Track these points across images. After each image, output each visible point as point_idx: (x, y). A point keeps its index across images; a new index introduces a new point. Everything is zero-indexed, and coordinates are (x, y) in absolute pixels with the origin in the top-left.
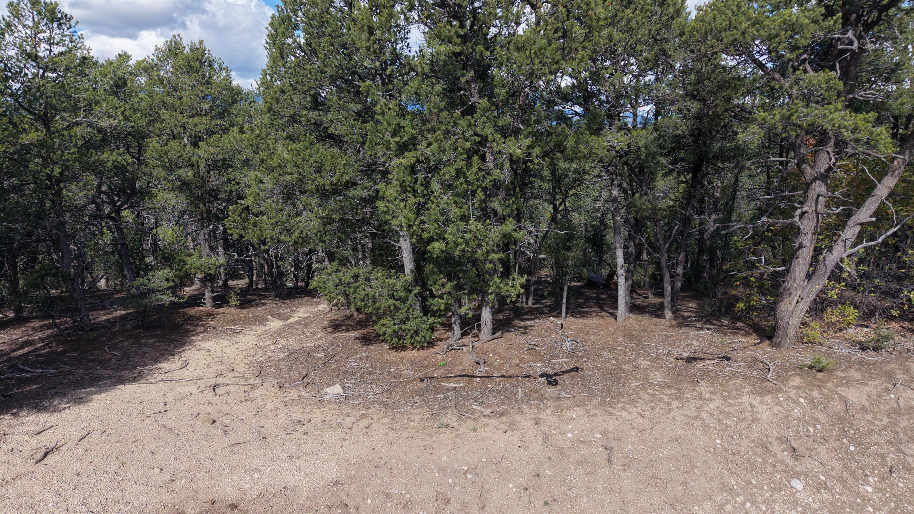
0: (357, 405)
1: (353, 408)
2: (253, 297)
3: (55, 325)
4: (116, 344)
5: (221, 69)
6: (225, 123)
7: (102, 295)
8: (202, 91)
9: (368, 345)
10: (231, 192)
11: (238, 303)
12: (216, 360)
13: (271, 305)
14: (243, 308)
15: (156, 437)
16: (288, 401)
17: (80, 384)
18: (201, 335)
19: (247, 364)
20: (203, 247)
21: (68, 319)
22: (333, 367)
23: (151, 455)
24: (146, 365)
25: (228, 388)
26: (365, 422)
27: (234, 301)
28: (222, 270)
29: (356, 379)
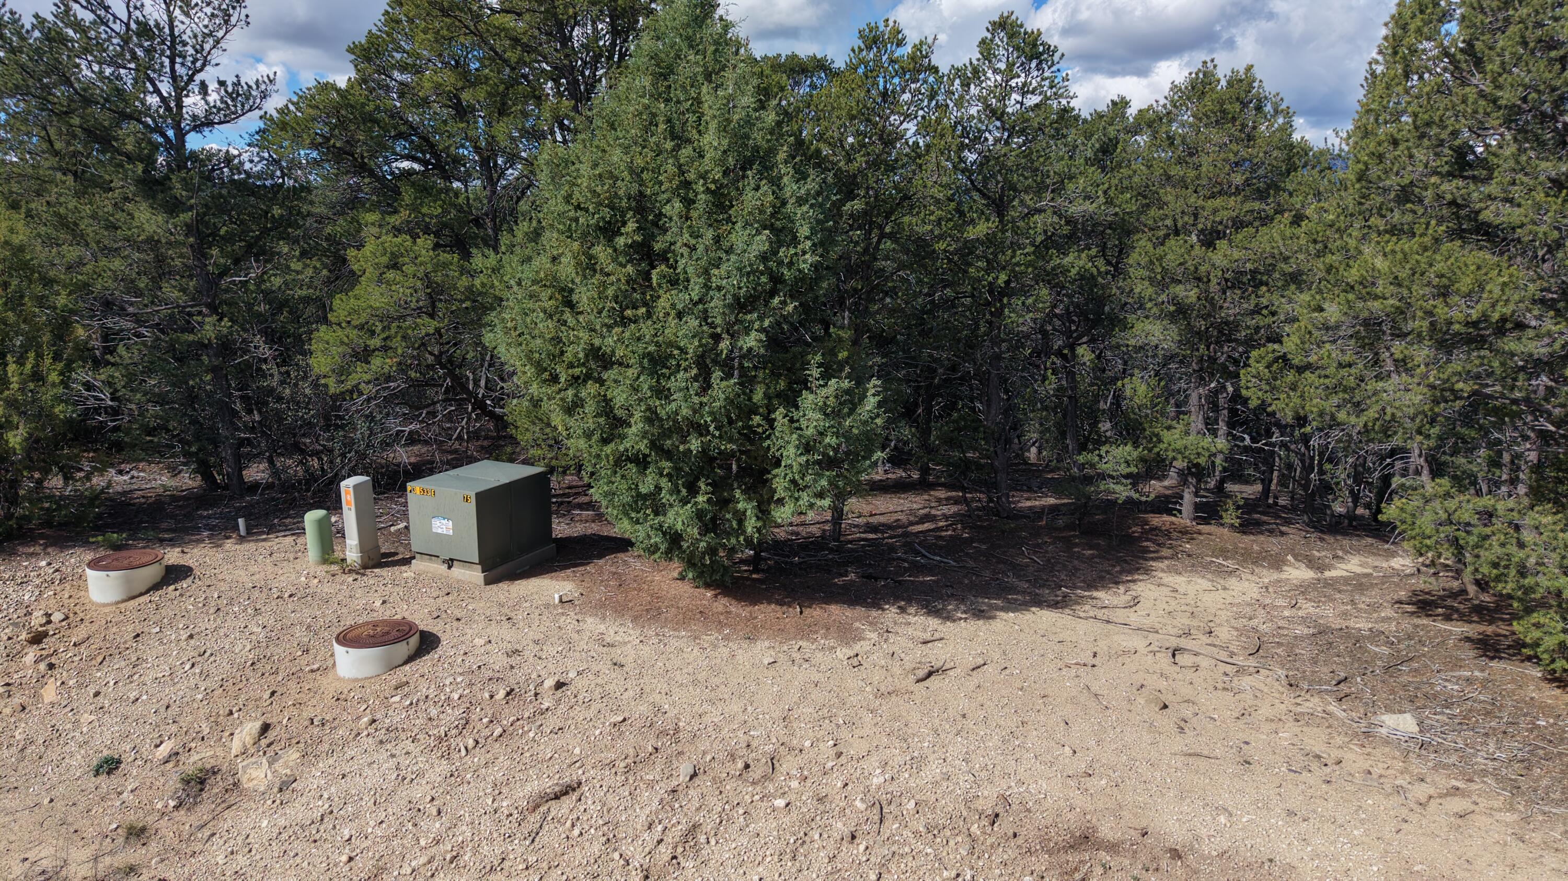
0: (1446, 766)
1: (1435, 768)
2: (1265, 518)
3: (966, 501)
4: (1038, 546)
5: (1277, 112)
6: (1267, 208)
7: (1030, 470)
8: (1236, 154)
9: (1492, 658)
10: (1257, 329)
11: (1237, 522)
12: (1184, 608)
13: (1297, 538)
14: (1244, 533)
15: (1073, 700)
16: (1303, 714)
17: (984, 590)
18: (1166, 562)
19: (1237, 629)
20: (1193, 418)
21: (982, 496)
22: (1404, 679)
23: (1063, 724)
24: (1075, 587)
25: (1198, 659)
26: (1457, 804)
27: (1230, 517)
28: (1218, 461)
29: (1452, 717)
